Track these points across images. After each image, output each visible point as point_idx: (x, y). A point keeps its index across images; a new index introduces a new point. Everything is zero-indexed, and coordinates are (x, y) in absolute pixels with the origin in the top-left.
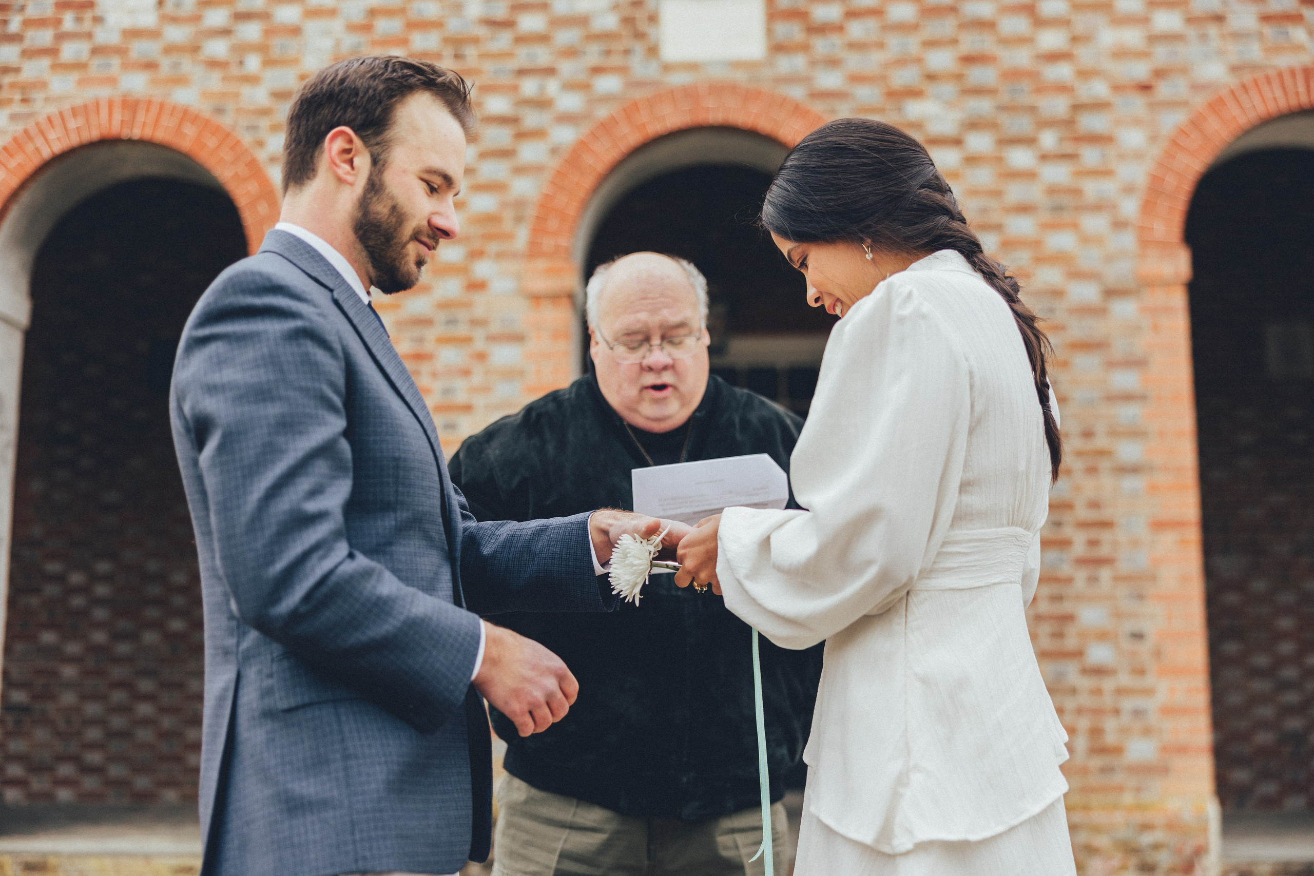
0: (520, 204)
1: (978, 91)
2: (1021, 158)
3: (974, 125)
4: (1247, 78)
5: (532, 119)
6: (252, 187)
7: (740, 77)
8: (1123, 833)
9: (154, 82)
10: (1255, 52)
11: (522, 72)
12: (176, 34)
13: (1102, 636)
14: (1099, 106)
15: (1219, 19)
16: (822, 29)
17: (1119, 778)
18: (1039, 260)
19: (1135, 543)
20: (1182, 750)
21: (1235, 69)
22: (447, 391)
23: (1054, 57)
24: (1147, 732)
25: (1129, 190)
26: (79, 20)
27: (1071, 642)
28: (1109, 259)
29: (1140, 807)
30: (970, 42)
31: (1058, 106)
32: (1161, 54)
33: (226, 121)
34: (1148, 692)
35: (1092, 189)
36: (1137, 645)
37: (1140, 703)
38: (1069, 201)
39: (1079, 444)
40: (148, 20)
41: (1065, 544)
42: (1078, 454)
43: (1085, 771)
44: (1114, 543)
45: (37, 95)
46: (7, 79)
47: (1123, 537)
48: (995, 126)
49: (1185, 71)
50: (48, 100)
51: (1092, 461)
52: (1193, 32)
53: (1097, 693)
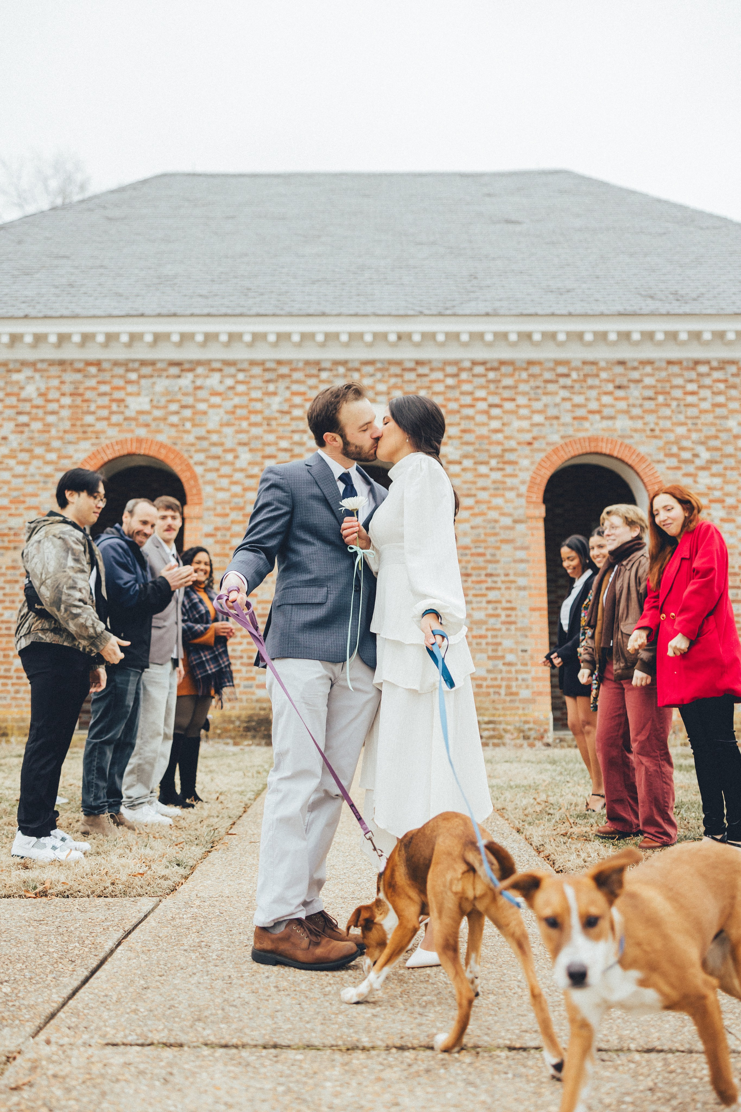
1: (467, 443)
2: (483, 469)
3: (466, 456)
4: (567, 440)
5: (297, 450)
6: (188, 474)
8: (518, 725)
9: (148, 432)
10: (570, 431)
11: (293, 432)
12: (157, 413)
13: (511, 651)
14: (512, 450)
15: (557, 418)
17: (517, 704)
18: (489, 508)
19: (524, 616)
20: (540, 694)
21: (563, 437)
23: (496, 431)
24: (527, 687)
25: (523, 482)
26: (119, 406)
27: (500, 654)
28: (515, 508)
29: (525, 715)
30: (465, 424)
31: (497, 450)
32: (536, 431)
33: (177, 448)
34: (527, 672)
36: (524, 654)
37: (525, 676)
38: (501, 486)
39: (503, 578)
40: (147, 407)
41: (498, 616)
42: (503, 582)
43: (504, 702)
44: (516, 616)
45: (102, 436)
46: (90, 429)
47: (520, 613)
48: (473, 457)
49: (544, 437)
50: (106, 438)
51: (508, 585)
52: (547, 423)
53: (509, 672)
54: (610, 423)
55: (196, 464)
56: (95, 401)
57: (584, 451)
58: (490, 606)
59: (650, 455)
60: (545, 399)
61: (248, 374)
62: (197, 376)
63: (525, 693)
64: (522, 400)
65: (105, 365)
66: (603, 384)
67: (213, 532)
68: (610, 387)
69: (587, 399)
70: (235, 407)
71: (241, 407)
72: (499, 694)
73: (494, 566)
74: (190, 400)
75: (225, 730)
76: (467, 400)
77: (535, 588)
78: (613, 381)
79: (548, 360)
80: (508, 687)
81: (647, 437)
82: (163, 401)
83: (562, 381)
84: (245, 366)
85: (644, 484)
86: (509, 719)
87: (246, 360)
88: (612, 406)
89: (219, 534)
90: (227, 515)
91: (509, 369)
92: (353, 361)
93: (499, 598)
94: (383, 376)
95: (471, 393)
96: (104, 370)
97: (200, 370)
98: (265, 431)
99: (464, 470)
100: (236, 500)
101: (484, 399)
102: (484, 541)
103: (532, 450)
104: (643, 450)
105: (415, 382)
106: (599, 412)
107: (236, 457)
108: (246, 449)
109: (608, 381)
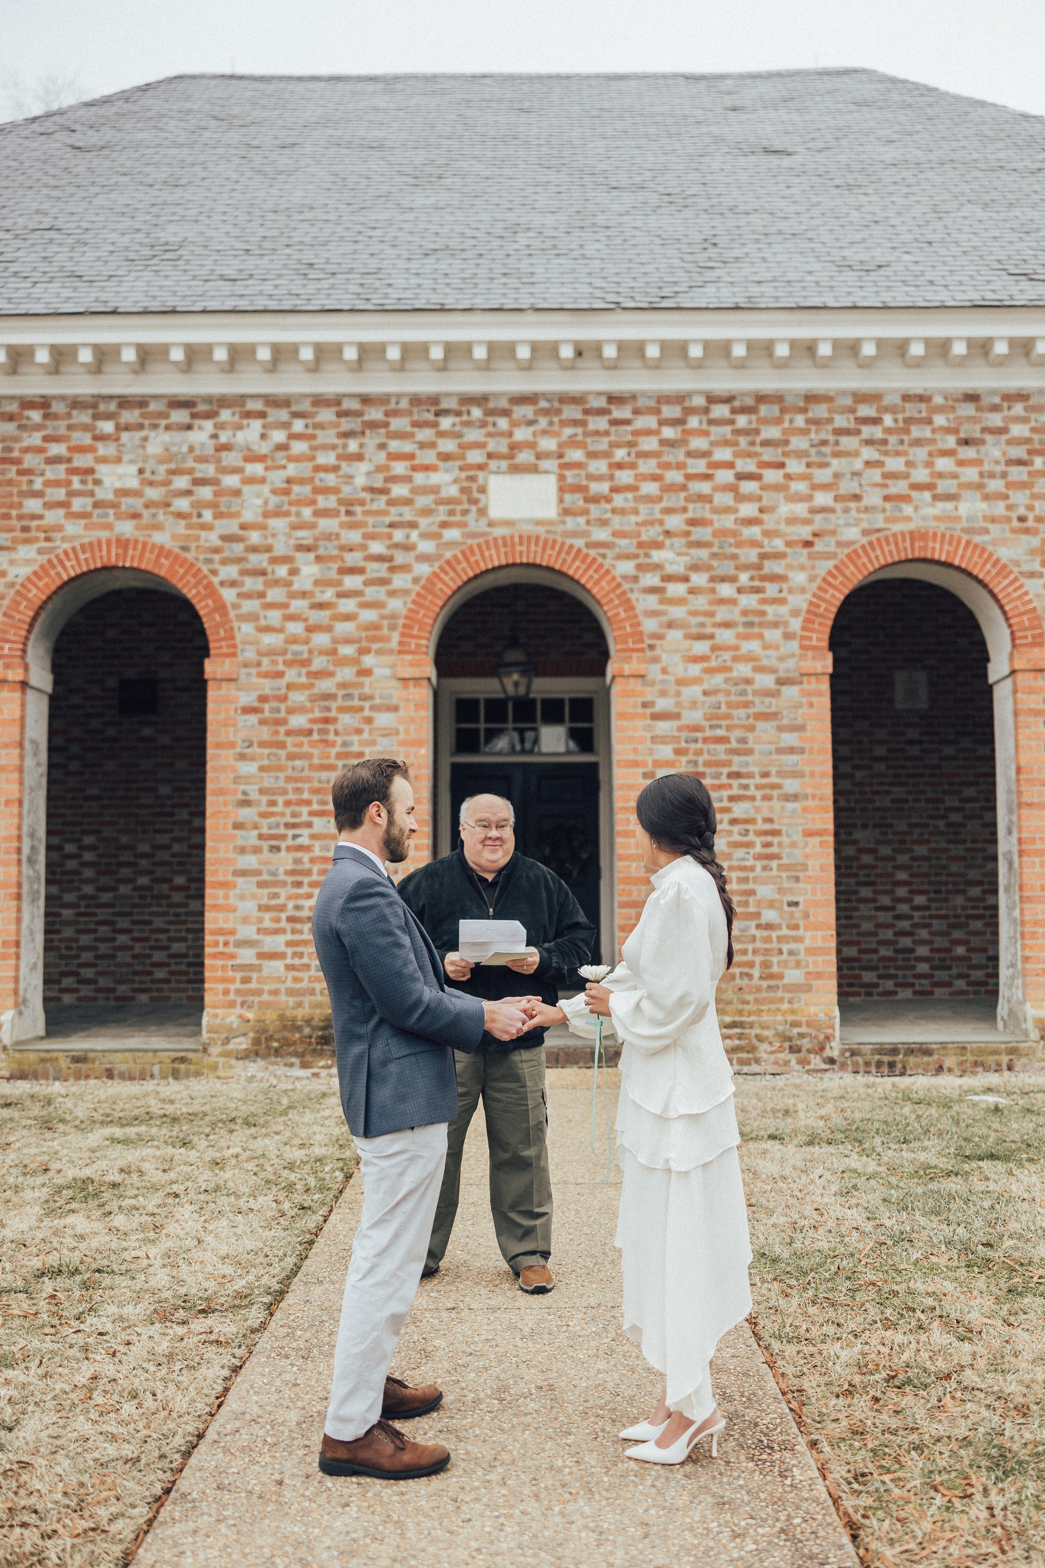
0: (393, 616)
1: (699, 544)
2: (726, 590)
3: (695, 568)
4: (875, 537)
5: (400, 558)
6: (210, 602)
7: (541, 530)
8: (780, 1028)
9: (137, 528)
10: (880, 521)
12: (153, 493)
13: (771, 904)
14: (779, 556)
15: (857, 497)
16: (595, 500)
17: (780, 994)
18: (735, 659)
19: (793, 845)
20: (819, 975)
21: (865, 533)
22: (345, 744)
23: (750, 522)
24: (798, 964)
25: (795, 613)
26: (83, 482)
28: (781, 659)
29: (793, 1012)
30: (695, 510)
31: (751, 555)
32: (819, 522)
33: (190, 556)
34: (799, 940)
35: (772, 611)
36: (792, 909)
37: (793, 946)
38: (757, 620)
39: (758, 780)
40: (133, 483)
41: (749, 845)
42: (758, 787)
43: (759, 989)
44: (780, 844)
45: (57, 535)
46: (34, 524)
47: (785, 840)
48: (709, 568)
49: (833, 533)
50: (63, 539)
51: (767, 791)
52: (839, 506)
53: (768, 940)
54: (949, 506)
55: (222, 583)
56: (42, 474)
57: (903, 557)
58: (736, 828)
59: (1017, 564)
60: (837, 464)
61: (310, 421)
62: (220, 426)
63: (793, 976)
64: (795, 466)
65: (58, 407)
66: (938, 437)
67: (256, 704)
68: (951, 441)
69: (909, 464)
70: (289, 481)
71: (301, 481)
72: (750, 976)
73: (743, 758)
74: (209, 470)
75: (287, 1043)
76: (699, 466)
77: (814, 797)
78: (956, 431)
79: (844, 393)
80: (766, 965)
81: (1014, 531)
82: (162, 469)
83: (867, 431)
84: (306, 406)
85: (1005, 613)
86: (765, 1018)
87: (306, 396)
88: (955, 476)
89: (267, 707)
90: (280, 675)
91: (775, 410)
92: (498, 395)
93: (752, 814)
94: (551, 423)
95: (706, 454)
96: (56, 417)
97: (226, 415)
98: (342, 525)
99: (691, 591)
100: (295, 647)
101: (730, 465)
102: (728, 716)
103: (810, 556)
104: (1004, 553)
105: (607, 433)
106: (930, 487)
107: (294, 572)
108: (311, 556)
109: (948, 430)
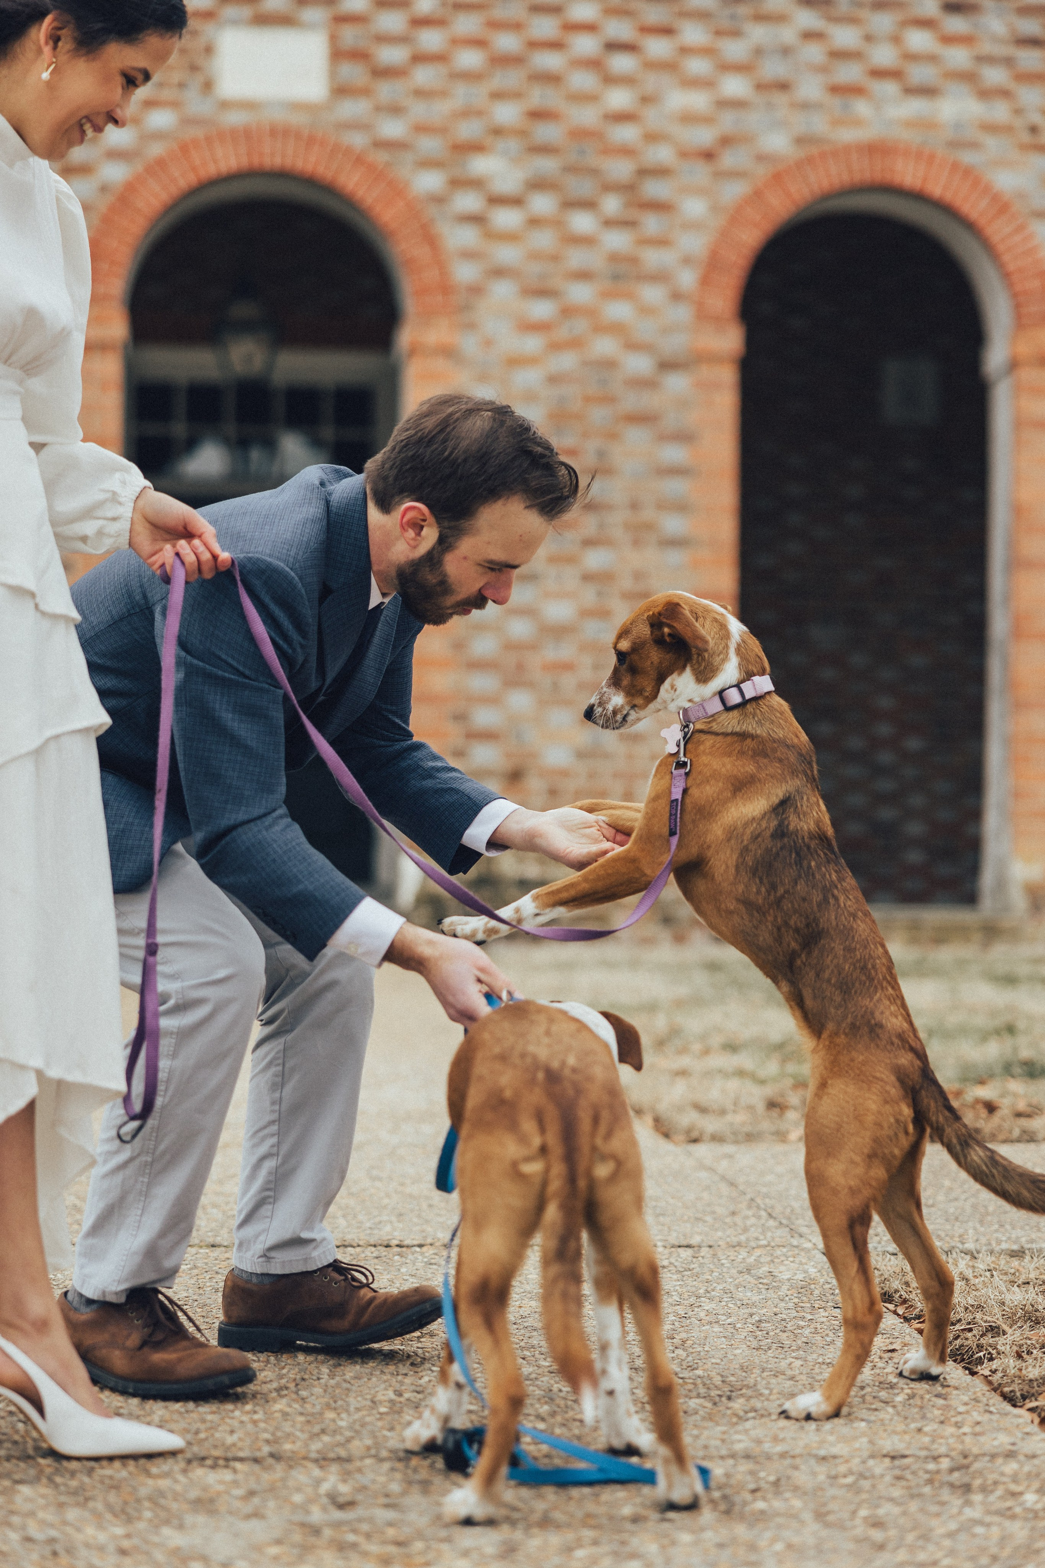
1: (544, 150)
2: (584, 222)
3: (538, 184)
4: (813, 149)
7: (302, 120)
10: (819, 124)
14: (664, 172)
15: (785, 87)
16: (386, 73)
18: (596, 329)
21: (800, 141)
23: (624, 117)
25: (687, 261)
28: (666, 331)
30: (538, 97)
31: (623, 169)
32: (728, 121)
35: (653, 258)
38: (629, 269)
39: (623, 515)
41: (606, 614)
42: (622, 526)
48: (559, 187)
49: (750, 140)
51: (639, 533)
52: (760, 100)
54: (926, 105)
57: (857, 180)
59: (1023, 197)
60: (758, 33)
64: (694, 34)
68: (931, 5)
69: (869, 38)
73: (607, 482)
76: (546, 28)
77: (708, 544)
81: (1021, 147)
85: (1006, 277)
88: (936, 59)
93: (612, 567)
95: (560, 9)
99: (529, 222)
101: (594, 28)
102: (580, 416)
103: (713, 174)
104: (1009, 182)
106: (899, 74)
